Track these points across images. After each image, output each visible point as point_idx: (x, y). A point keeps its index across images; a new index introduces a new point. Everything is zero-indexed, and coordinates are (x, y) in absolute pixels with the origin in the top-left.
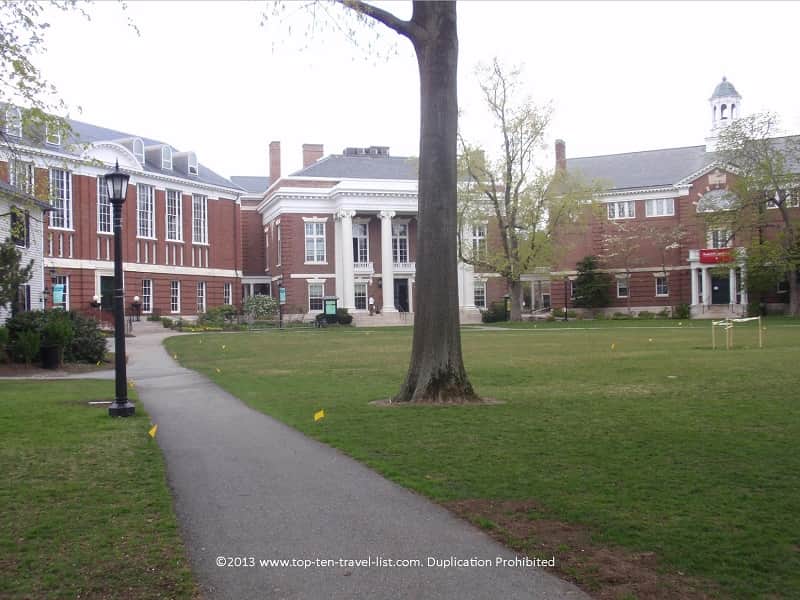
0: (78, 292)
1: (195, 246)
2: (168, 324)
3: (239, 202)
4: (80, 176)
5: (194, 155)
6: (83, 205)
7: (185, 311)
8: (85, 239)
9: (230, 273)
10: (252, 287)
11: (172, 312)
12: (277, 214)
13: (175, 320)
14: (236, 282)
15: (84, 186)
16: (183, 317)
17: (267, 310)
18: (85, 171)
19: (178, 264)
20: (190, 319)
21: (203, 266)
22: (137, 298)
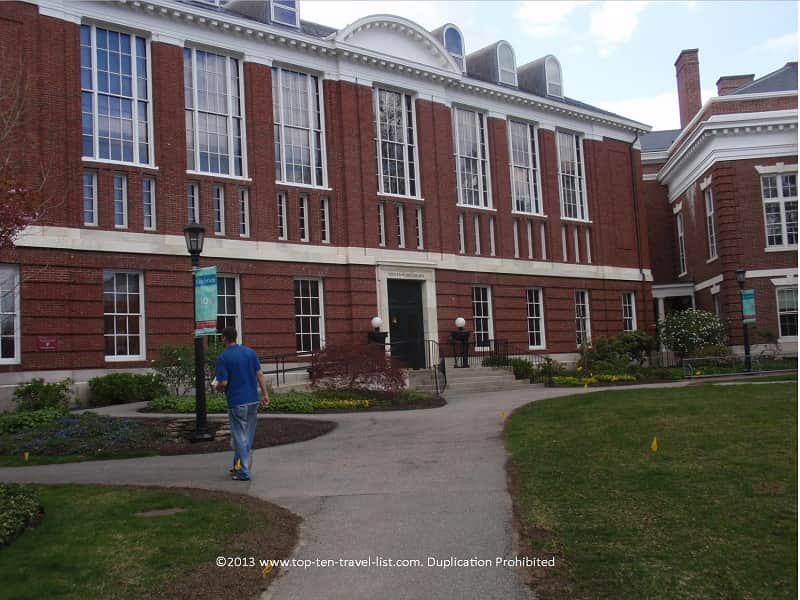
0: (342, 312)
1: (567, 225)
2: (523, 372)
3: (637, 146)
4: (340, 82)
5: (554, 60)
6: (347, 139)
7: (555, 346)
8: (354, 204)
9: (631, 274)
10: (661, 304)
11: (532, 348)
12: (709, 163)
13: (536, 362)
14: (643, 291)
15: (348, 103)
16: (553, 357)
17: (708, 339)
18: (348, 74)
19: (537, 257)
20: (564, 359)
21: (583, 261)
22: (461, 321)
